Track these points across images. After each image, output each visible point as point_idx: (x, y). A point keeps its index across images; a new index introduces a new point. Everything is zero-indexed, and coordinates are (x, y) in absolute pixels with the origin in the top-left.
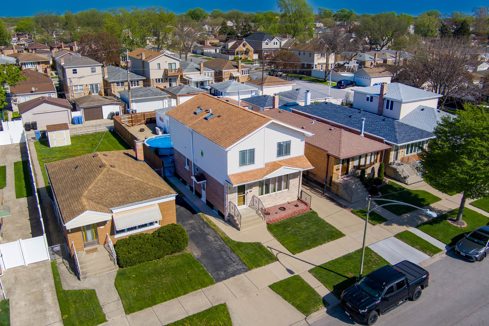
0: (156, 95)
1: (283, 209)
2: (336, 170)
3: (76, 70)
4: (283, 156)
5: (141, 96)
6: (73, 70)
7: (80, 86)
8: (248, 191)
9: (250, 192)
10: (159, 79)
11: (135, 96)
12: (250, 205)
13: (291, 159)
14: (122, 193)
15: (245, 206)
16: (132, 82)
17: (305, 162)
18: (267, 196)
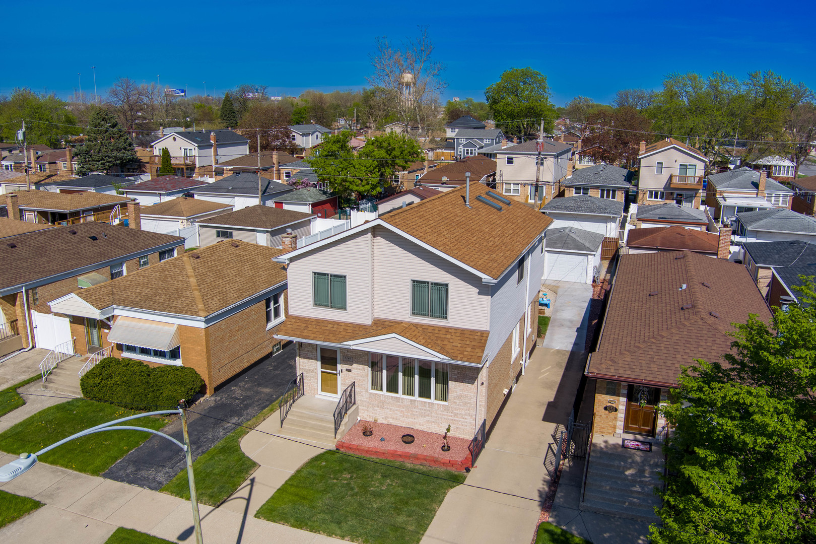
0: (592, 211)
1: (408, 438)
2: (606, 408)
3: (512, 158)
4: (427, 315)
5: (566, 208)
6: (509, 158)
7: (514, 184)
8: (345, 367)
9: (347, 370)
10: (656, 193)
11: (555, 207)
14: (151, 292)
15: (335, 398)
16: (602, 191)
17: (473, 348)
18: (392, 397)
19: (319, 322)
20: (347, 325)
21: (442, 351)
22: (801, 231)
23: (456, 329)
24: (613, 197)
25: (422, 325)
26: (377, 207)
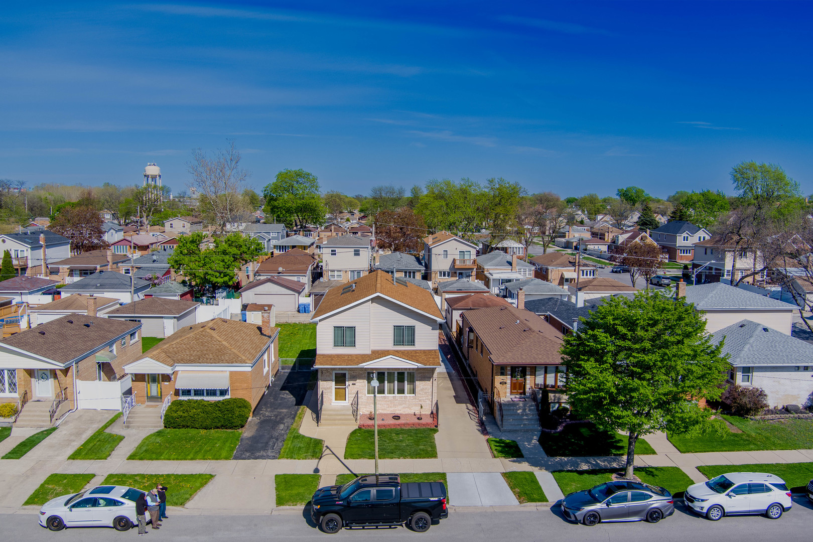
1: (397, 417)
2: (501, 383)
3: (335, 251)
4: (403, 345)
6: (332, 251)
7: (337, 271)
8: (351, 382)
9: (353, 384)
10: (445, 273)
12: (354, 403)
13: (416, 351)
14: (198, 353)
15: (347, 403)
16: (406, 273)
17: (433, 358)
18: (381, 396)
19: (338, 356)
20: (356, 355)
21: (417, 361)
22: (549, 292)
23: (420, 350)
24: (414, 277)
25: (400, 351)
26: (241, 294)
